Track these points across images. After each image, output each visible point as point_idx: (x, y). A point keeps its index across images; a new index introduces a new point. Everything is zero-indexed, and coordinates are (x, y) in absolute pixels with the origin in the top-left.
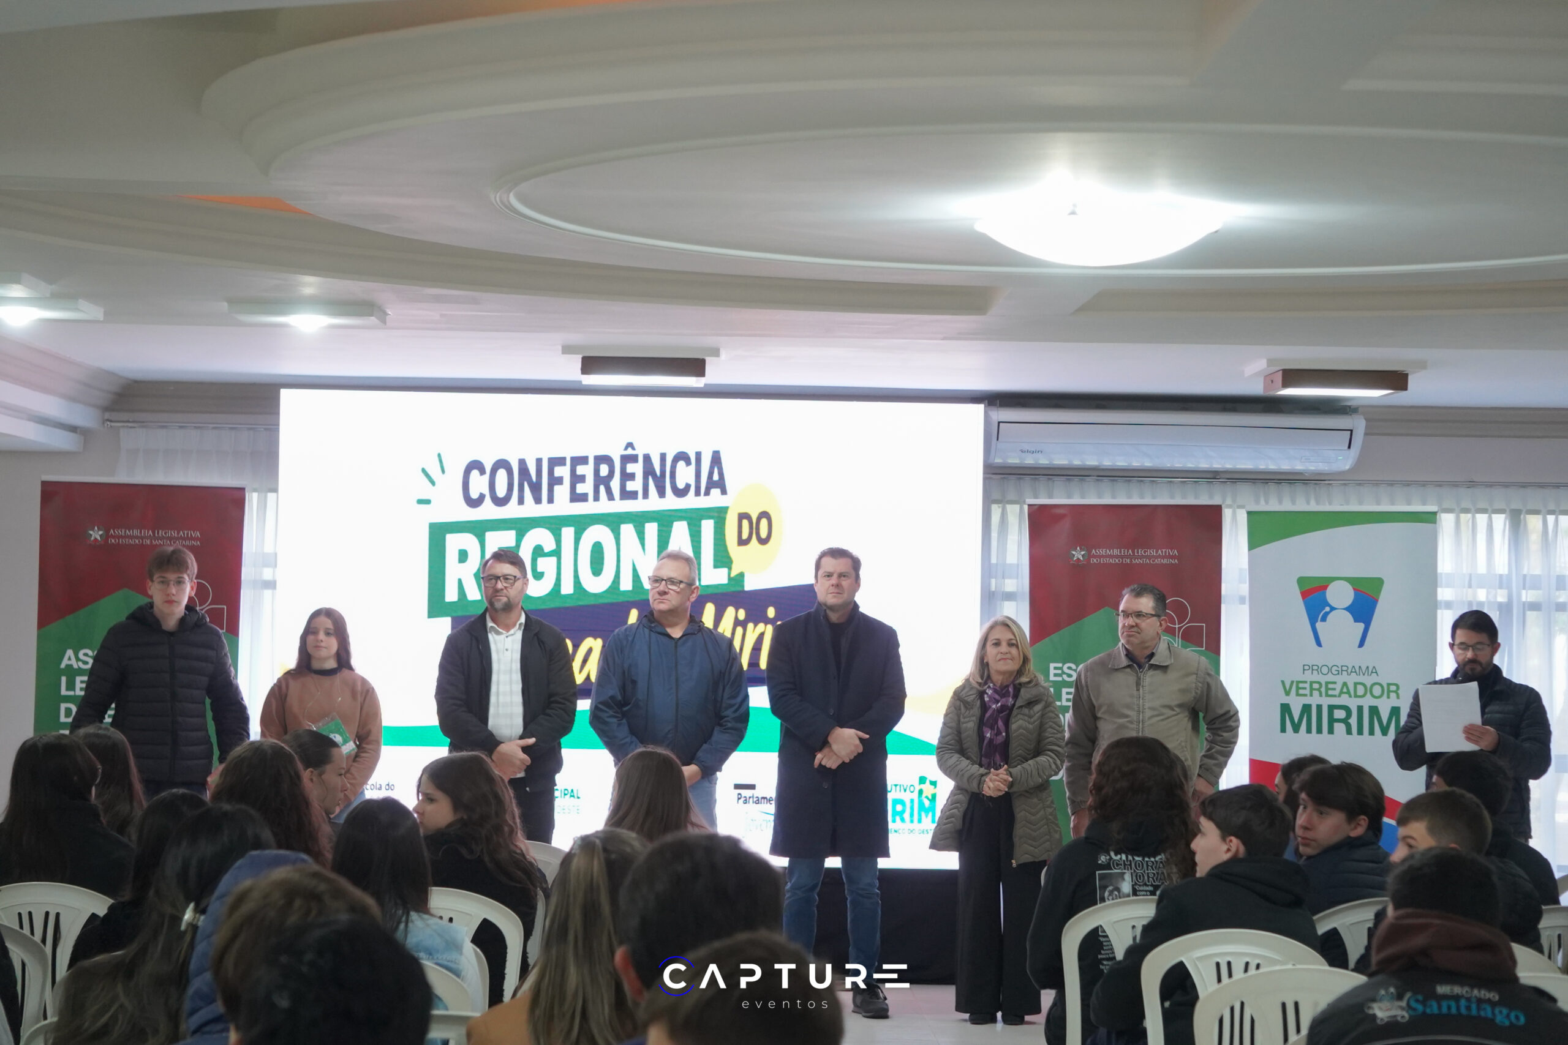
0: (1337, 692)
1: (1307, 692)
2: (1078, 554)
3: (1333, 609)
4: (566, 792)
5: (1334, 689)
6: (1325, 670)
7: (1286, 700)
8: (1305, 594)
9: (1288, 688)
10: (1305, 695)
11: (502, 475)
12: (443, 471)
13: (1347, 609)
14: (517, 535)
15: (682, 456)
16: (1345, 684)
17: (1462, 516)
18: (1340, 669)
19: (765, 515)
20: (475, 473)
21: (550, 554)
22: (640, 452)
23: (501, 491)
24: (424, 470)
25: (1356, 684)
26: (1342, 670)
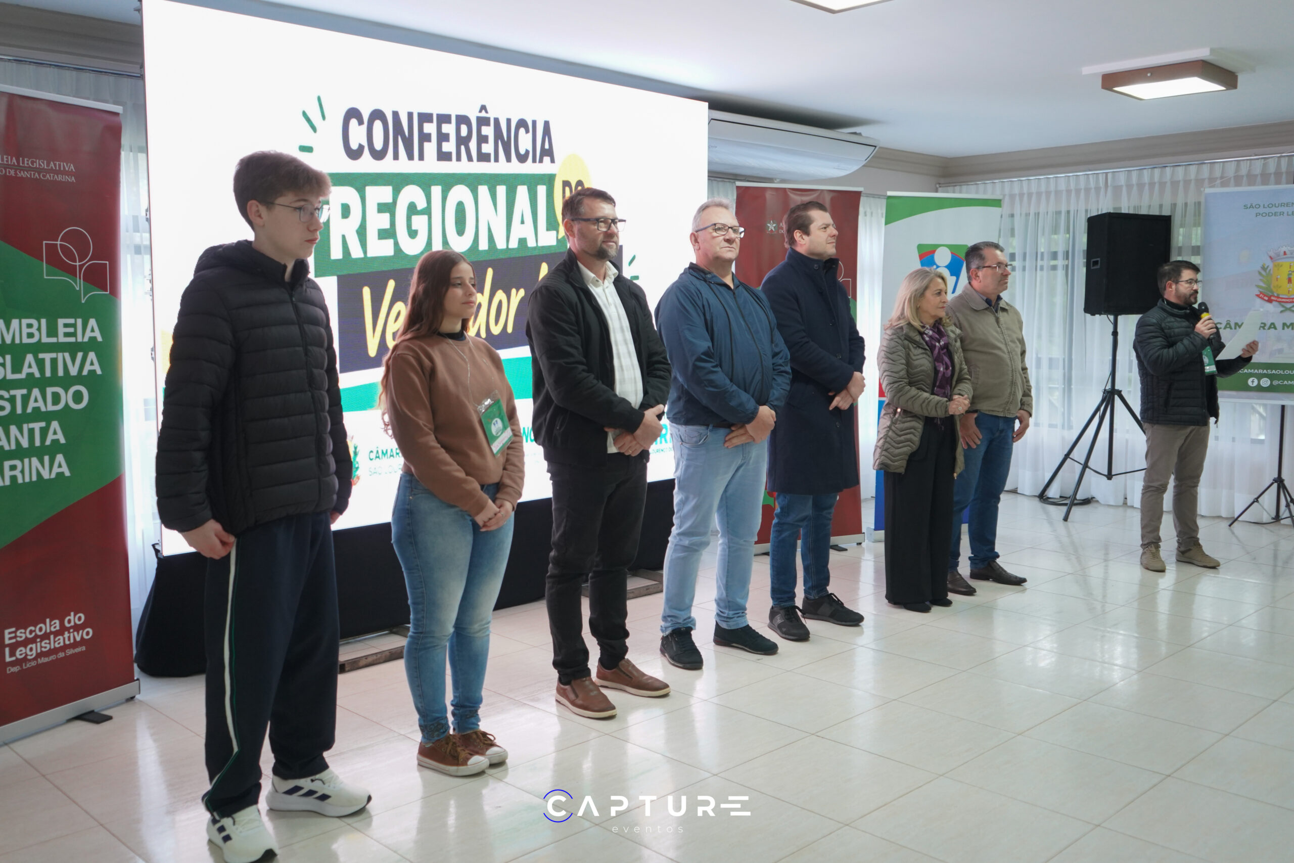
2: (772, 226)
3: (938, 267)
8: (921, 257)
11: (378, 125)
12: (324, 117)
13: (946, 267)
14: (394, 190)
15: (522, 123)
20: (354, 122)
21: (422, 212)
22: (492, 115)
23: (378, 145)
24: (304, 114)
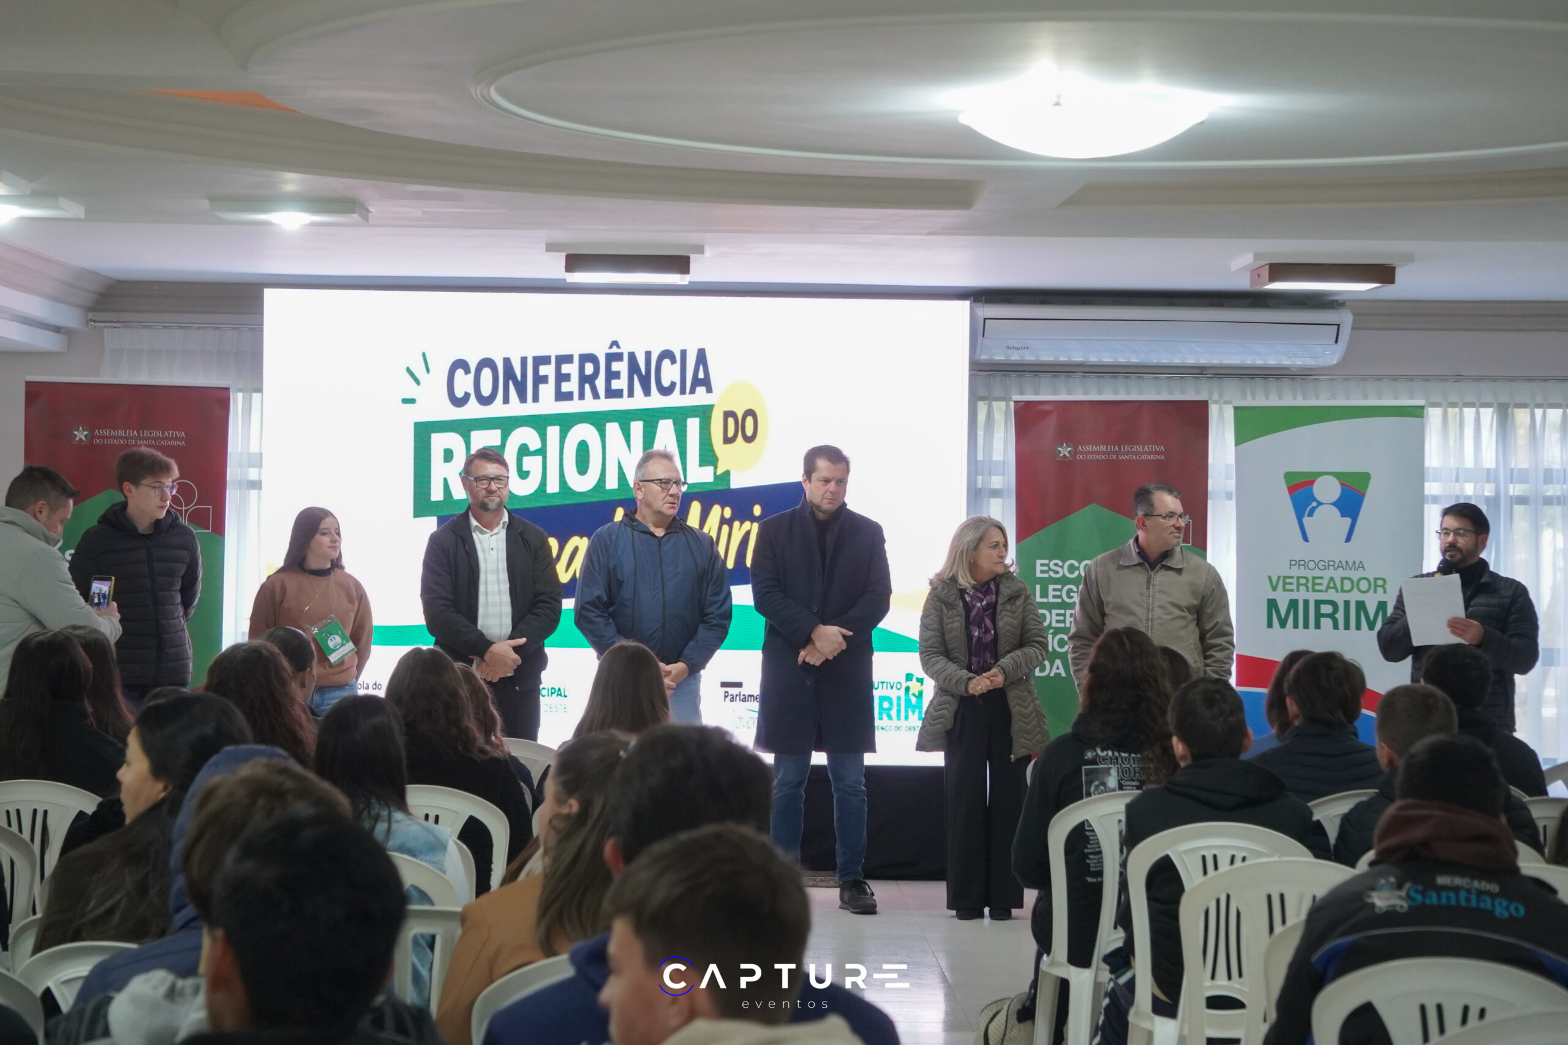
0: (1323, 587)
1: (1294, 587)
2: (1065, 451)
3: (1320, 504)
4: (553, 691)
5: (1321, 584)
6: (1312, 565)
7: (1272, 595)
8: (1292, 490)
9: (1274, 584)
10: (1292, 590)
11: (486, 374)
12: (428, 370)
14: (502, 433)
15: (667, 354)
16: (1332, 579)
17: (1450, 410)
18: (1327, 565)
19: (750, 413)
20: (460, 373)
21: (536, 453)
22: (625, 350)
23: (486, 391)
24: (408, 370)
25: (1343, 579)
26: (1329, 565)
